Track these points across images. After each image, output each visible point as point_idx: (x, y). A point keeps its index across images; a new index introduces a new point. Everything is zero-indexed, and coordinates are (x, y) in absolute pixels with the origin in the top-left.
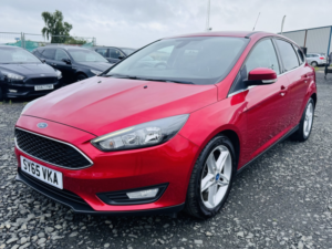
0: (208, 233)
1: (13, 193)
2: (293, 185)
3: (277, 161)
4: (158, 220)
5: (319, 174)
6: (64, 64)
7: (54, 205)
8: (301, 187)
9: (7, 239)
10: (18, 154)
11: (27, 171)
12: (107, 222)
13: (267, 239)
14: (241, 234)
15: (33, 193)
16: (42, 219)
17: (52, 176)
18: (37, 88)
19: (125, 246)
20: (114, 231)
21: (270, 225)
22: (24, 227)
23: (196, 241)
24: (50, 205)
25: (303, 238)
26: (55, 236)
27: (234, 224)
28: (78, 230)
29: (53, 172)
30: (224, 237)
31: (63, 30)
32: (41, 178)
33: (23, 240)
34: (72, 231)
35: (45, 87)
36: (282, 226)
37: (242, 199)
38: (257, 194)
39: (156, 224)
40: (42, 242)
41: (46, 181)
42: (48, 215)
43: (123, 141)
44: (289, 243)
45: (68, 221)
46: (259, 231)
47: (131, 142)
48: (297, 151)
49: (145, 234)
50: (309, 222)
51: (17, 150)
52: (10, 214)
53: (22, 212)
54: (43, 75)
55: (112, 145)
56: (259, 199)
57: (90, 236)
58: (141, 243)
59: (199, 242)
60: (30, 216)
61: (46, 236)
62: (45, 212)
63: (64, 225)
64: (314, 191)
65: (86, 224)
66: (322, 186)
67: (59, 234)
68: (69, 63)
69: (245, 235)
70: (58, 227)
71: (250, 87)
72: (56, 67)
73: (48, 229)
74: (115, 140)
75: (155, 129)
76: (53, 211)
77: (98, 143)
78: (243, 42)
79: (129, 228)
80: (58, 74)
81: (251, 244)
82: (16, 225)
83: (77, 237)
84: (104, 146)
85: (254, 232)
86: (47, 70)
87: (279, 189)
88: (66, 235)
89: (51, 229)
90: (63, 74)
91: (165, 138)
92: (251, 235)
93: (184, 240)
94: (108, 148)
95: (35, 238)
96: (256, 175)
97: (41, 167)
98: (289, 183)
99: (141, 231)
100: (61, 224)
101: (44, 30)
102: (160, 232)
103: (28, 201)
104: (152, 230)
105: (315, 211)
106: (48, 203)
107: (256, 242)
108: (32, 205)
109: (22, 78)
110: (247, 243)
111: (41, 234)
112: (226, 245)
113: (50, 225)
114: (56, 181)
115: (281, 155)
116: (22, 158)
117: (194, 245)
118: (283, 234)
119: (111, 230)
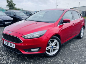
0: (51, 60)
1: (1, 50)
2: (76, 50)
3: (72, 43)
4: (39, 57)
5: (83, 47)
6: (14, 16)
7: (12, 53)
8: (78, 50)
9: (1, 61)
10: (3, 40)
11: (6, 44)
12: (26, 57)
13: (67, 62)
14: (60, 61)
15: (7, 50)
16: (9, 57)
17: (12, 45)
18: (6, 23)
19: (30, 63)
20: (28, 59)
21: (68, 59)
22: (5, 58)
23: (48, 62)
24: (11, 53)
25: (76, 62)
26: (13, 61)
27: (58, 58)
28: (18, 59)
29: (13, 44)
30: (56, 61)
31: (13, 5)
32: (9, 46)
33: (5, 61)
34: (17, 59)
35: (8, 23)
36: (71, 59)
37: (61, 53)
38: (66, 52)
39: (38, 58)
40: (10, 62)
41: (11, 46)
42: (11, 56)
43: (30, 37)
44: (72, 63)
45: (16, 57)
46: (65, 60)
47: (32, 37)
48: (78, 41)
49: (36, 60)
50: (78, 59)
51: (3, 39)
52: (1, 55)
53: (4, 55)
54: (7, 19)
55: (27, 37)
56: (66, 53)
57: (22, 61)
58: (34, 62)
59: (49, 62)
60: (6, 56)
61: (10, 60)
62: (10, 55)
63: (15, 58)
64: (81, 51)
65: (21, 58)
66: (83, 50)
67: (14, 60)
68: (15, 16)
69: (61, 61)
70: (13, 58)
71: (64, 24)
72: (11, 17)
73: (11, 59)
74: (28, 36)
75: (38, 34)
76: (12, 55)
77: (24, 37)
78: (62, 12)
79: (31, 59)
80: (12, 19)
81: (62, 63)
82: (3, 58)
83: (18, 61)
84: (25, 38)
85: (63, 60)
86: (9, 18)
87: (72, 51)
88: (16, 60)
89: (12, 59)
90: (13, 19)
91: (41, 36)
92: (62, 61)
93: (45, 62)
94: (27, 38)
95: (8, 61)
96: (66, 47)
97: (9, 43)
98: (75, 49)
99: (35, 60)
100: (14, 58)
101: (7, 6)
102: (39, 60)
103: (5, 52)
104: (37, 60)
105: (80, 56)
106: (10, 53)
107: (63, 63)
108: (6, 54)
109: (1, 20)
110: (61, 63)
111: (9, 60)
112: (56, 63)
113: (11, 58)
114: (13, 46)
115: (74, 42)
116: (4, 41)
117: (48, 63)
118: (71, 61)
119: (27, 59)
